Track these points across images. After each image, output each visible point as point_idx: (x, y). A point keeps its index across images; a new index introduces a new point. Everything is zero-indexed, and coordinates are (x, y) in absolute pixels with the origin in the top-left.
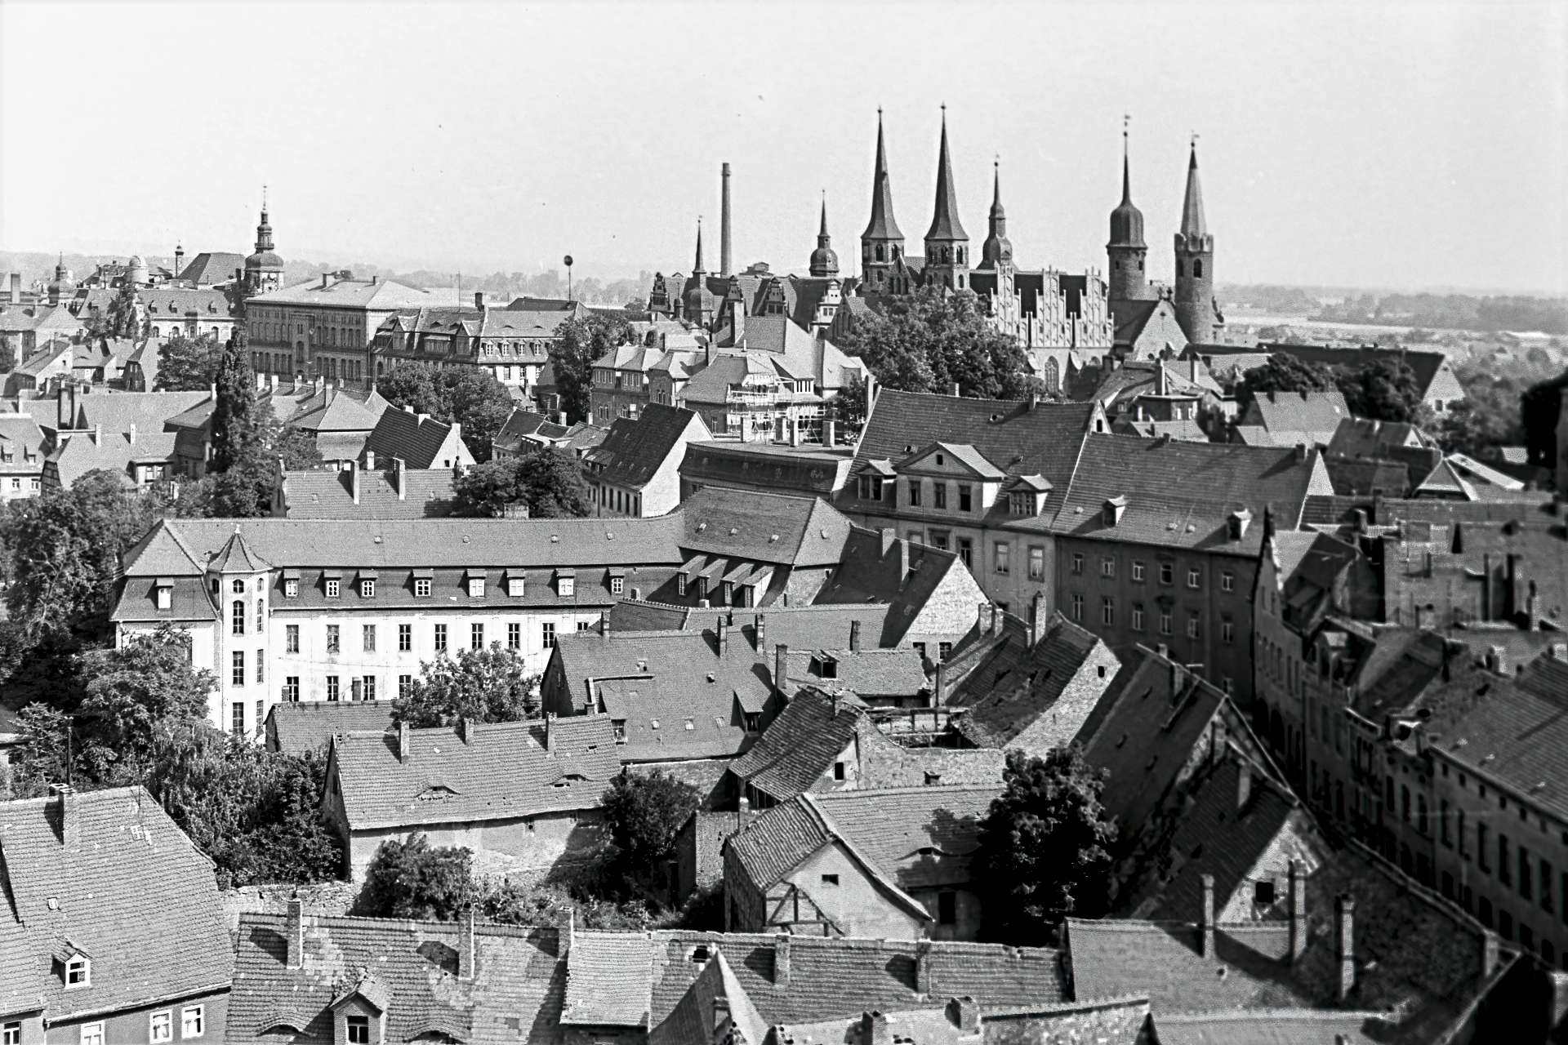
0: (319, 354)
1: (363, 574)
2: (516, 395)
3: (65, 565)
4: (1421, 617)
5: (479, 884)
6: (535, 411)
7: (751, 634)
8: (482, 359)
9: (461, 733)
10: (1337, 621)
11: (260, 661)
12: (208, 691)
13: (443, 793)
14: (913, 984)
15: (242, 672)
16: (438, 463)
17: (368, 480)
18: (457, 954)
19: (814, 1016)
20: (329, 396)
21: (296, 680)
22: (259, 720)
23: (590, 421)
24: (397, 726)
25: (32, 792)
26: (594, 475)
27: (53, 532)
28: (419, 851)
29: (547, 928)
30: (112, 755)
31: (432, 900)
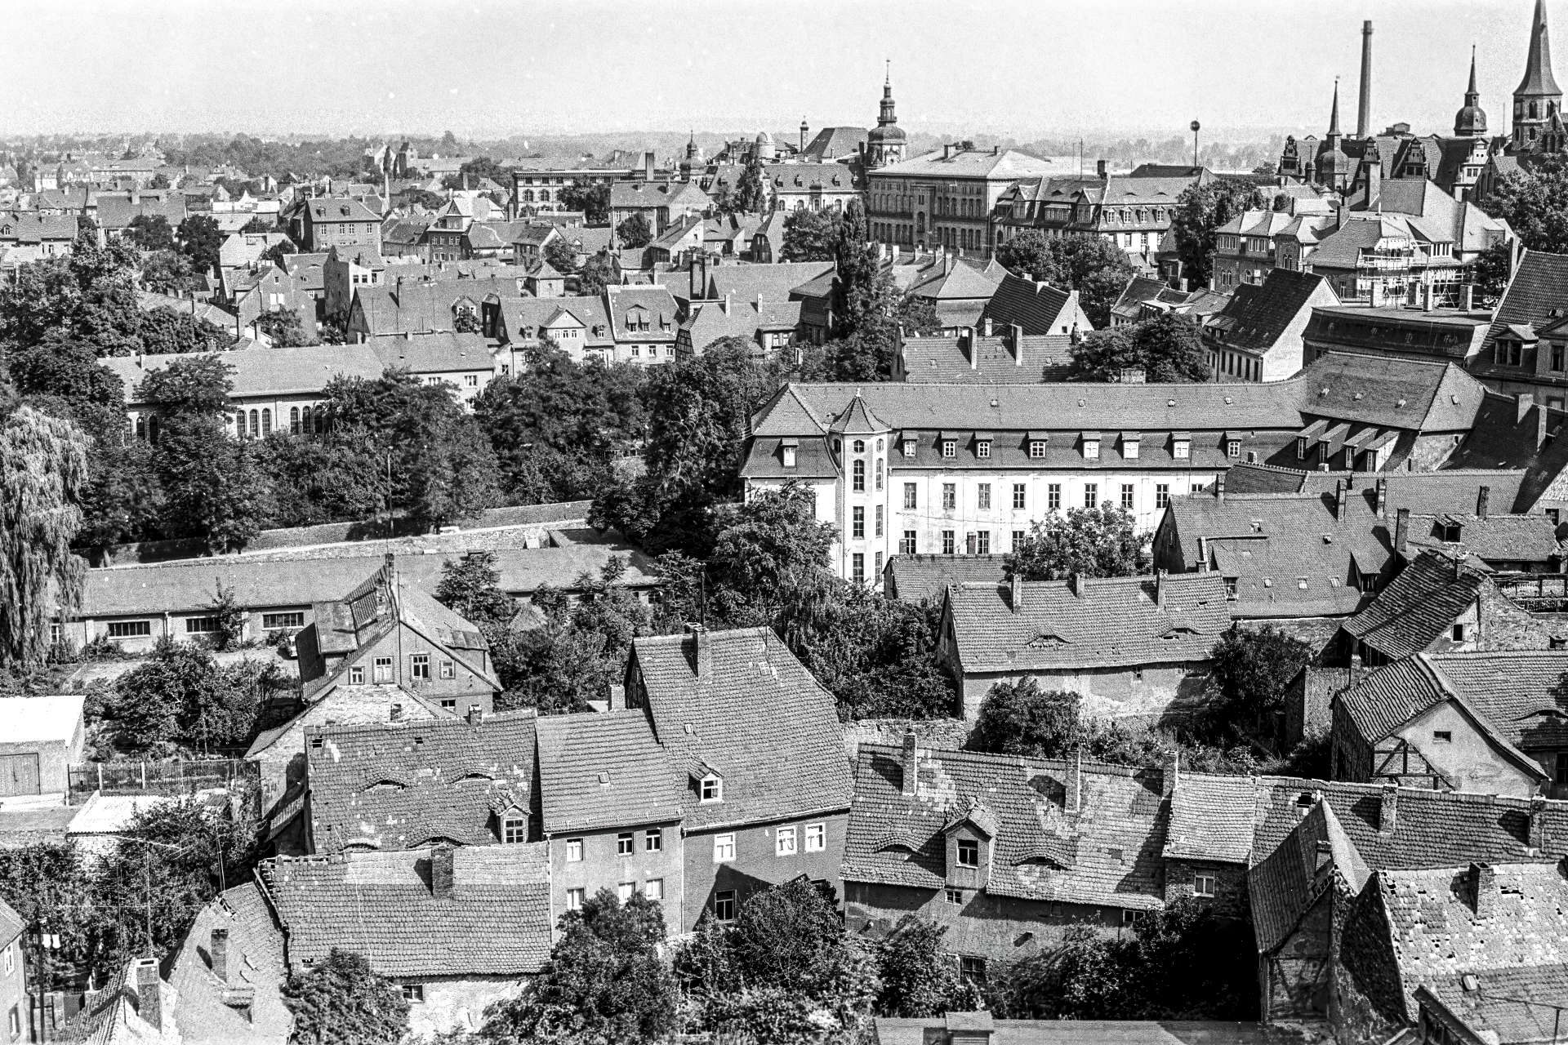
0: (940, 224)
1: (979, 436)
2: (1136, 262)
3: (698, 426)
5: (1087, 725)
6: (1156, 277)
7: (1372, 498)
8: (1103, 226)
9: (1072, 587)
11: (879, 515)
12: (830, 542)
13: (1053, 642)
14: (1524, 837)
15: (862, 525)
16: (1055, 330)
17: (987, 344)
18: (1064, 788)
19: (1420, 863)
20: (949, 264)
21: (914, 533)
22: (877, 571)
23: (1212, 288)
24: (1010, 579)
25: (669, 630)
26: (1212, 340)
27: (687, 395)
28: (1029, 694)
29: (1152, 769)
30: (741, 599)
31: (1041, 739)
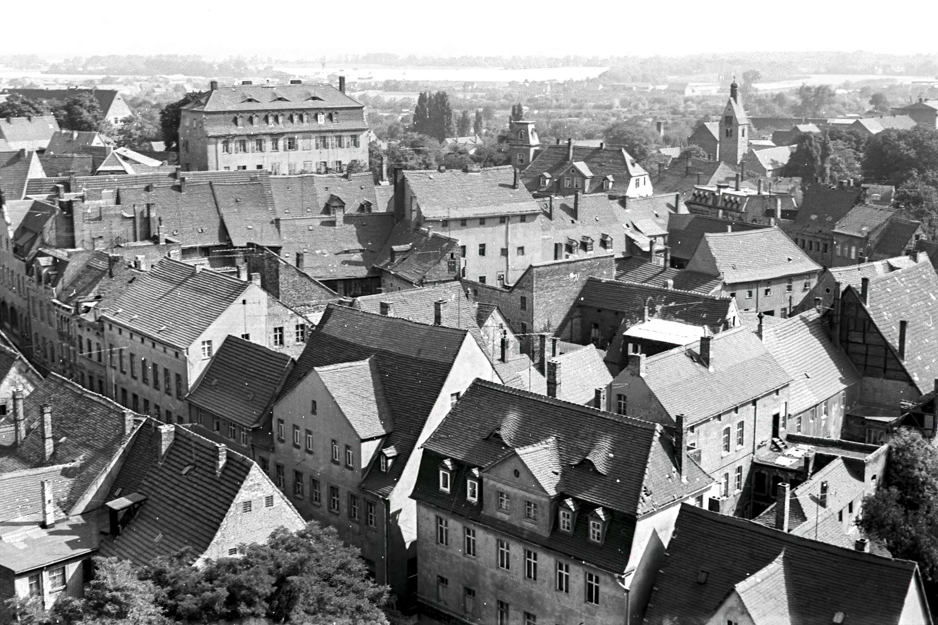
4: (96, 243)
10: (47, 251)
